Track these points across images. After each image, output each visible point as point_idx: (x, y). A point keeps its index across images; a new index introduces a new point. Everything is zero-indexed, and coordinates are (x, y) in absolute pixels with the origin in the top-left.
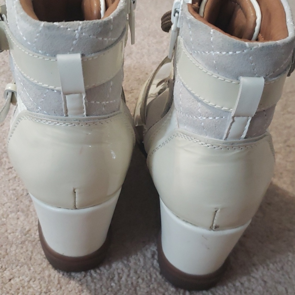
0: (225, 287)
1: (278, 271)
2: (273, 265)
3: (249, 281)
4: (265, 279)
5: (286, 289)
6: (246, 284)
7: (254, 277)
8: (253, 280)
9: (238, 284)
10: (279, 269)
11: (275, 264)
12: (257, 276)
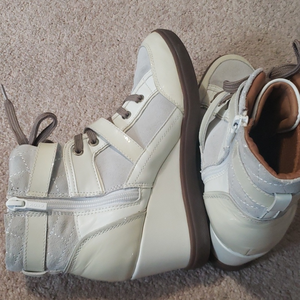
0: (249, 269)
1: (290, 257)
2: (287, 252)
3: (267, 264)
4: (279, 264)
5: (293, 272)
6: (265, 267)
7: (271, 261)
8: (270, 263)
9: (259, 266)
10: (290, 256)
11: (288, 252)
12: (273, 261)
